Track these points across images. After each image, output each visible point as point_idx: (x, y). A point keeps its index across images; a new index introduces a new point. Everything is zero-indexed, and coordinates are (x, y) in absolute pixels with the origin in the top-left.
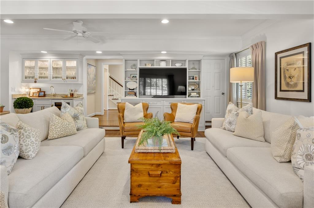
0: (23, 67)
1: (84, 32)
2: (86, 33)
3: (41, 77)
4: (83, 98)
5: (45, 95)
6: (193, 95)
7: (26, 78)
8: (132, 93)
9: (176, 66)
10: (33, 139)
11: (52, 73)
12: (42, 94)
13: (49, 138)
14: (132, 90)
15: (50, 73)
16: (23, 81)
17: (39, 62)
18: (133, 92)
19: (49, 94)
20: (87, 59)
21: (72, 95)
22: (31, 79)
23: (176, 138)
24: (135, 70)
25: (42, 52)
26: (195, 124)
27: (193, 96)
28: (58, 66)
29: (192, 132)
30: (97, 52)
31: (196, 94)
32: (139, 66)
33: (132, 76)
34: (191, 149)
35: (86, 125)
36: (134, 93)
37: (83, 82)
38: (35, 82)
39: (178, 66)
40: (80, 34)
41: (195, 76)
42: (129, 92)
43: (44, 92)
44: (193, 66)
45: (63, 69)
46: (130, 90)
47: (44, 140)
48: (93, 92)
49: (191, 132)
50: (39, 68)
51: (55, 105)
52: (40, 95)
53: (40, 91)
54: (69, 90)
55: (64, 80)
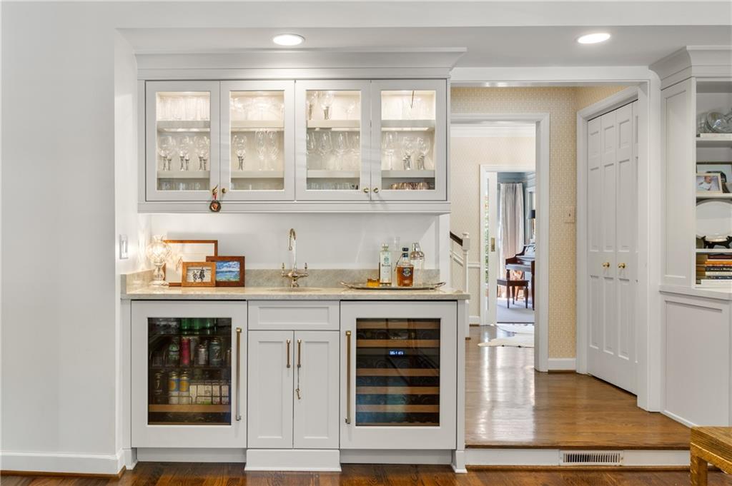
3: (244, 182)
5: (243, 280)
11: (303, 161)
17: (233, 99)
38: (216, 206)
43: (241, 260)
46: (708, 244)
51: (358, 331)
52: (221, 278)
53: (219, 254)
54: (386, 249)
55: (373, 195)
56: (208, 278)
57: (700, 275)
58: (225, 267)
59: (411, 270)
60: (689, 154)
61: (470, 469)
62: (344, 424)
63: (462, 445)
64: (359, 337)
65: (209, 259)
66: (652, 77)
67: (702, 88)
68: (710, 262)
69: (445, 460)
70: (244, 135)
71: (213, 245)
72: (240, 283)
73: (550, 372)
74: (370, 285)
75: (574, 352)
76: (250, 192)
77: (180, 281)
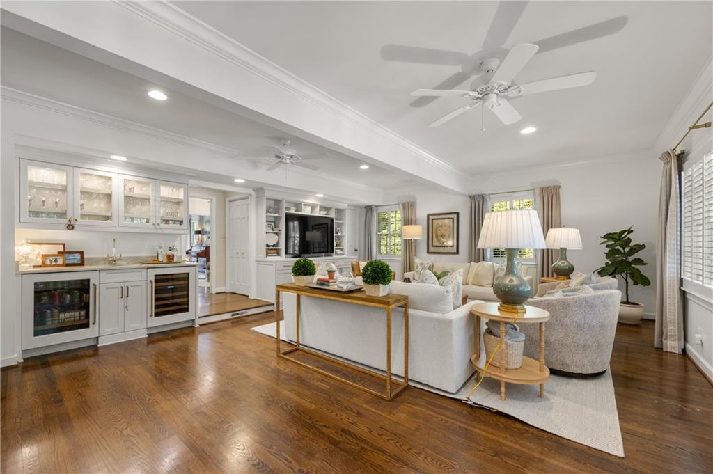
3: (89, 216)
8: (273, 251)
11: (123, 209)
12: (75, 258)
14: (272, 247)
15: (117, 209)
22: (56, 220)
32: (284, 210)
36: (276, 252)
38: (70, 227)
43: (81, 253)
45: (152, 202)
46: (269, 246)
51: (155, 280)
52: (68, 262)
53: (66, 250)
54: (160, 248)
55: (157, 226)
56: (60, 261)
57: (267, 256)
58: (71, 257)
59: (173, 255)
60: (264, 219)
61: (200, 325)
62: (149, 318)
63: (197, 317)
64: (155, 282)
65: (60, 253)
66: (253, 193)
67: (267, 199)
68: (269, 251)
69: (190, 324)
70: (87, 194)
71: (62, 246)
72: (82, 264)
73: (217, 293)
74: (155, 262)
75: (225, 285)
76: (87, 221)
77: (41, 264)
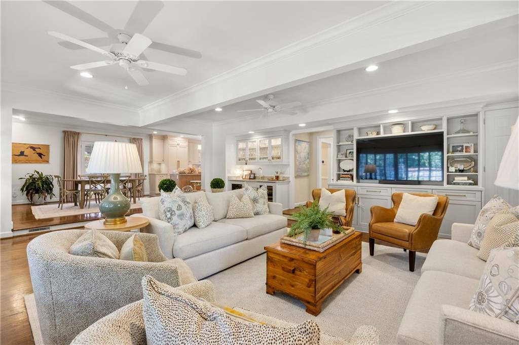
0: (238, 150)
1: (274, 107)
2: (276, 107)
3: (252, 159)
4: (290, 182)
5: (255, 178)
6: (459, 181)
7: (239, 160)
8: (347, 176)
9: (422, 130)
10: (204, 213)
11: (259, 154)
12: (252, 176)
13: (228, 217)
14: (348, 171)
15: (257, 154)
16: (237, 164)
17: (249, 143)
18: (348, 174)
19: (258, 177)
20: (295, 135)
21: (277, 178)
22: (243, 161)
23: (403, 250)
24: (350, 143)
25: (250, 132)
26: (417, 229)
27: (458, 183)
28: (265, 146)
29: (410, 241)
30: (300, 125)
31: (466, 178)
32: (356, 137)
33: (348, 151)
34: (408, 269)
35: (268, 210)
36: (350, 176)
37: (289, 162)
38: (246, 164)
39: (426, 129)
40: (270, 110)
41: (465, 145)
42: (343, 174)
43: (254, 174)
44: (462, 127)
45: (269, 148)
46: (344, 171)
47: (222, 219)
48: (306, 174)
49: (408, 241)
50: (249, 149)
55: (270, 161)
71: (250, 171)
